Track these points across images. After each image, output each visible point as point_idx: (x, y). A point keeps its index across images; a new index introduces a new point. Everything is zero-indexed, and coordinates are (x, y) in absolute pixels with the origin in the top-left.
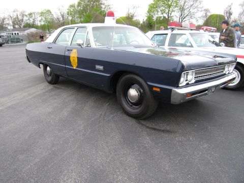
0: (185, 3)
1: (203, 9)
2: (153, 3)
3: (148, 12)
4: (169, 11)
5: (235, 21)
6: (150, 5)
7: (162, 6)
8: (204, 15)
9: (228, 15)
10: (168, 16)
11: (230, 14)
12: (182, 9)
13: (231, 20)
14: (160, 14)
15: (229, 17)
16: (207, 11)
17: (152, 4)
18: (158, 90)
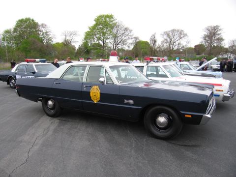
0: (117, 32)
1: (133, 37)
2: (89, 30)
3: (85, 39)
4: (104, 38)
5: (160, 47)
6: (86, 33)
7: (98, 34)
8: (134, 42)
9: (153, 42)
10: (103, 43)
11: (155, 41)
12: (115, 37)
13: (156, 47)
14: (96, 41)
15: (154, 44)
16: (136, 38)
17: (88, 32)
18: (190, 116)
